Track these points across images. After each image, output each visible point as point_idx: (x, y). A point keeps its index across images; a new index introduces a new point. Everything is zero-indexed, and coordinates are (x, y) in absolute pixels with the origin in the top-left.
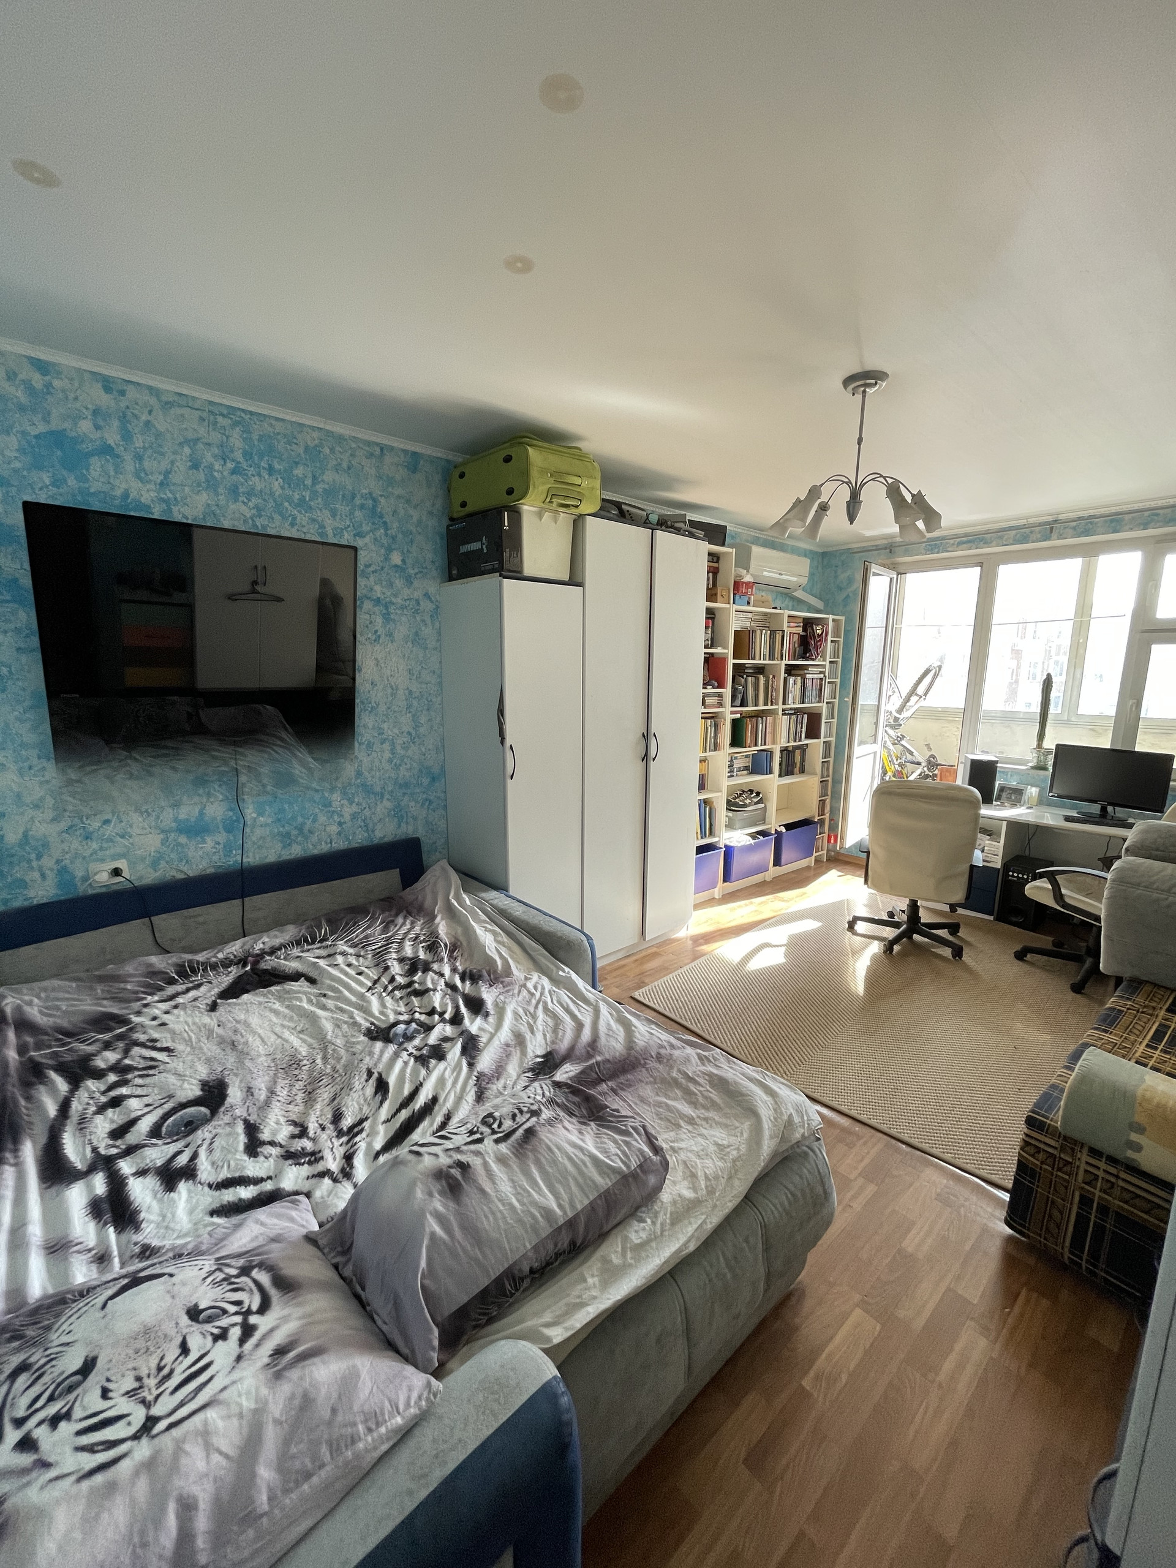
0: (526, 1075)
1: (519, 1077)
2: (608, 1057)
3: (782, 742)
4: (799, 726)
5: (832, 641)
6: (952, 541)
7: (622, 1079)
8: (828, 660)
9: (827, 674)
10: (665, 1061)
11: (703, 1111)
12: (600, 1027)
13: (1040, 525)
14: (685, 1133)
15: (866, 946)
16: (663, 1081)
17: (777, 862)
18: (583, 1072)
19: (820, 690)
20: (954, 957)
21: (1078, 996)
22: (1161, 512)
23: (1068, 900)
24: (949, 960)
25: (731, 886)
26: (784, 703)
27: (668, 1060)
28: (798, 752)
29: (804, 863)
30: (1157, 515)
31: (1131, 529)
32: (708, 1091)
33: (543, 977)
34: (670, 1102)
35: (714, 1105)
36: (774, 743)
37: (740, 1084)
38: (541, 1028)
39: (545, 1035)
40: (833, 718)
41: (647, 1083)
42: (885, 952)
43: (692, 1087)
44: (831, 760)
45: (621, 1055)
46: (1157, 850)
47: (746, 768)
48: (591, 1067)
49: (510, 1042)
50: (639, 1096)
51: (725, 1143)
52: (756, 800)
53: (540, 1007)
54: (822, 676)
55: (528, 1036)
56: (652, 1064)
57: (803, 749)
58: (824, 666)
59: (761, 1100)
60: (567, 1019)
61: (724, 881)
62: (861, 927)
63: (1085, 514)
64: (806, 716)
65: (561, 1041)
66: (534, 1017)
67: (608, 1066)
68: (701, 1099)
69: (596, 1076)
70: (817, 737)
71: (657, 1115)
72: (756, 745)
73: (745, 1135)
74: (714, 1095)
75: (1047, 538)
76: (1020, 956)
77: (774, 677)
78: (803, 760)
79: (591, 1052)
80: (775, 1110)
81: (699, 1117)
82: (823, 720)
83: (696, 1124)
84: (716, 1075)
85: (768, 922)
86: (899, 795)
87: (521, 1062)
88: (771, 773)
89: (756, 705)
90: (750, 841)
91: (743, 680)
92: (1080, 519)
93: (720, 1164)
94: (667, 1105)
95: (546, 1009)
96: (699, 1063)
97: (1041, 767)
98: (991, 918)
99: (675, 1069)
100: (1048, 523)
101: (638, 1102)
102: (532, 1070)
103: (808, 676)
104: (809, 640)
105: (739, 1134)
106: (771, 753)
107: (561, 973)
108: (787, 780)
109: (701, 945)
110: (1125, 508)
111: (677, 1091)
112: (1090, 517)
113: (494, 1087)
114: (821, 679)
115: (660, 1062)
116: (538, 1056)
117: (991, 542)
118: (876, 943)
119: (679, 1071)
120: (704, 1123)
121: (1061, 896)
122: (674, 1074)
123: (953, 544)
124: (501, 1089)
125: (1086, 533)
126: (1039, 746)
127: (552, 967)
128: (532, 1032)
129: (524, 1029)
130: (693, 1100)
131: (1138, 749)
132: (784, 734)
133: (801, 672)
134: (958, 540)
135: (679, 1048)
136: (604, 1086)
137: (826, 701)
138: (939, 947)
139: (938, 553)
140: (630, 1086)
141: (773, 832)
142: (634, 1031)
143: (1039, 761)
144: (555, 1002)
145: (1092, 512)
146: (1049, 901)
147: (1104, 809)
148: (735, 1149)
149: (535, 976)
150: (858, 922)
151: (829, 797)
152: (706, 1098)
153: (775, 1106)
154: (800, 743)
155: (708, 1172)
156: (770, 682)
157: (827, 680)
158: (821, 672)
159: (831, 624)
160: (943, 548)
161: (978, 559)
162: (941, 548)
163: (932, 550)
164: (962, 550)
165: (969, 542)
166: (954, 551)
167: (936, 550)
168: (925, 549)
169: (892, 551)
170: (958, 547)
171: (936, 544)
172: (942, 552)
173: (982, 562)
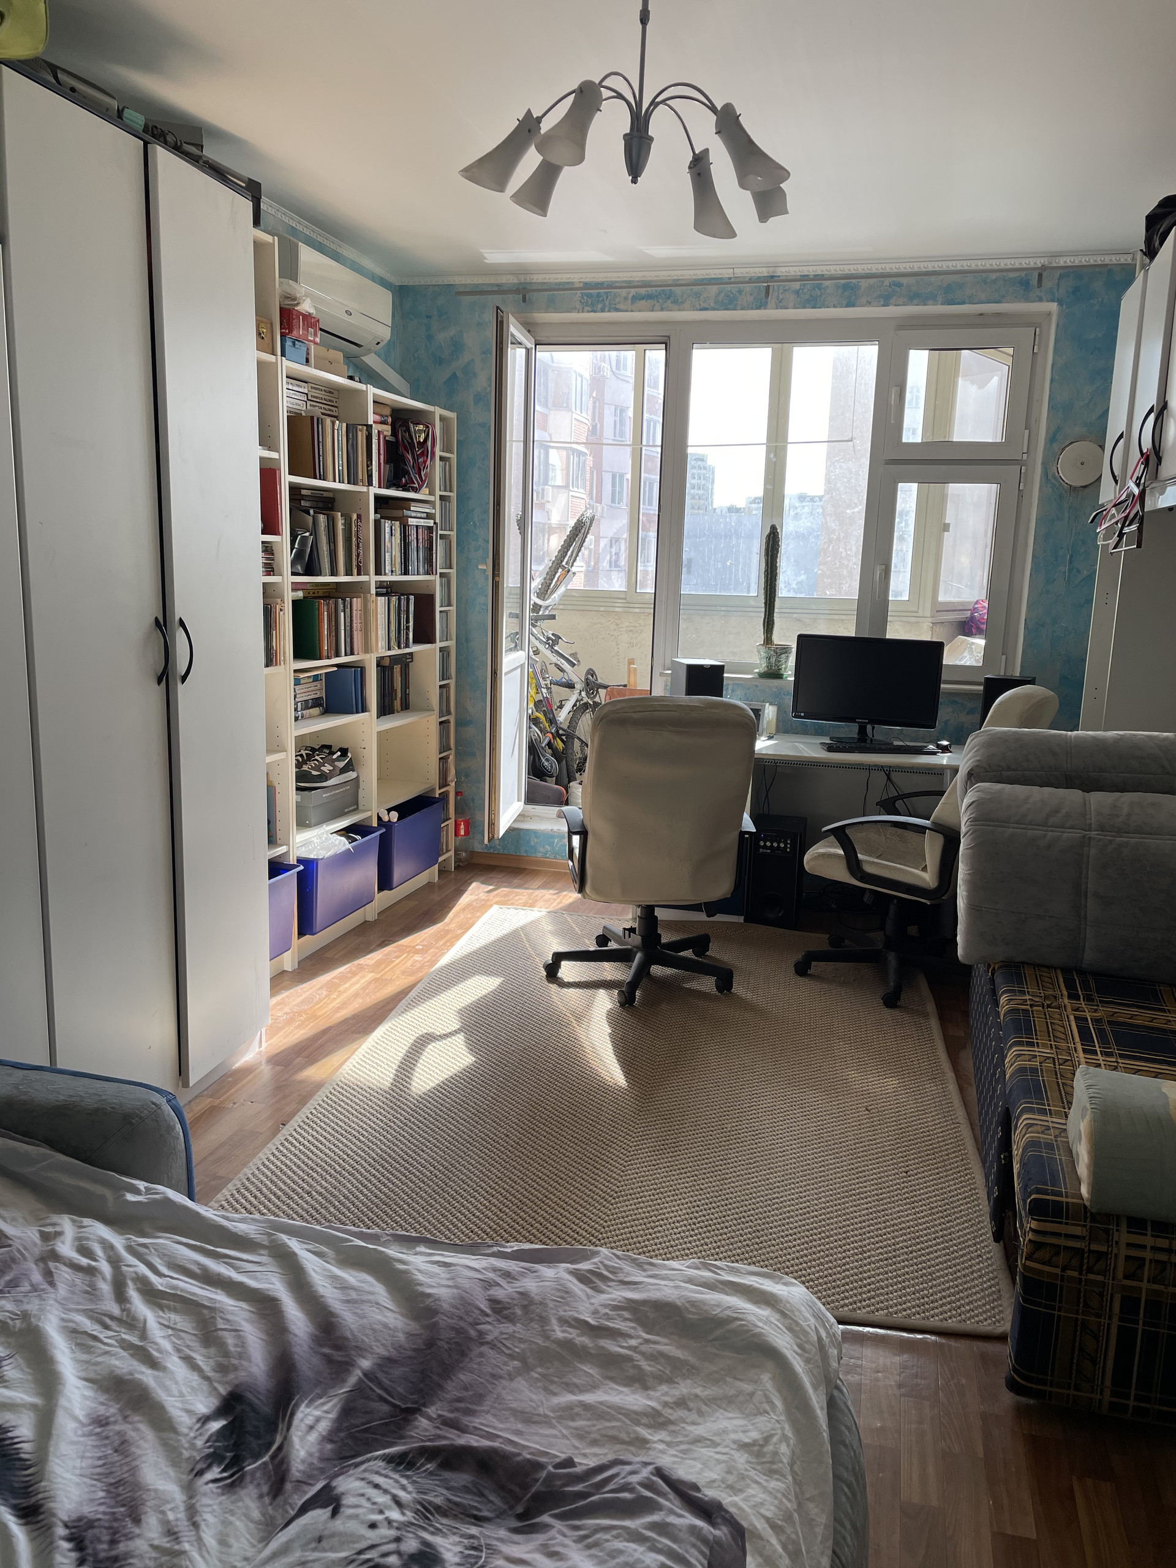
0: (209, 1476)
1: (190, 1490)
2: (382, 1351)
3: (381, 649)
4: (403, 616)
5: (441, 458)
6: (623, 292)
7: (452, 1389)
8: (438, 492)
9: (437, 520)
10: (519, 1312)
11: (664, 1388)
12: (322, 1291)
13: (751, 281)
14: (663, 1452)
15: (589, 1005)
16: (544, 1356)
17: (385, 882)
18: (347, 1411)
19: (431, 549)
20: (720, 989)
21: (896, 1012)
22: (904, 281)
23: (868, 869)
24: (715, 996)
25: (312, 942)
26: (378, 572)
27: (525, 1308)
28: (397, 669)
29: (423, 878)
30: (899, 285)
31: (869, 303)
32: (647, 1341)
33: (87, 1221)
34: (589, 1398)
35: (676, 1370)
36: (367, 649)
37: (703, 1302)
38: (166, 1345)
39: (188, 1360)
40: (449, 605)
41: (511, 1377)
42: (622, 1005)
43: (611, 1346)
44: (452, 682)
45: (409, 1335)
46: (1009, 768)
47: (316, 703)
48: (359, 1390)
49: (102, 1410)
50: (515, 1412)
51: (754, 1435)
52: (341, 764)
53: (133, 1294)
54: (431, 523)
55: (147, 1376)
56: (494, 1330)
57: (405, 662)
58: (431, 504)
59: (760, 1320)
60: (220, 1297)
61: (301, 934)
62: (568, 971)
63: (809, 270)
64: (412, 597)
65: (243, 1355)
66: (131, 1322)
67: (398, 1372)
68: (645, 1365)
69: (385, 1408)
70: (430, 640)
71: (581, 1437)
72: (337, 655)
73: (778, 1403)
74: (666, 1346)
75: (761, 305)
76: (802, 969)
77: (359, 517)
78: (406, 685)
79: (337, 1356)
80: (790, 1329)
81: (666, 1404)
82: (438, 609)
83: (671, 1422)
84: (644, 1302)
85: (413, 994)
86: (636, 723)
87: (172, 1452)
88: (364, 709)
89: (333, 573)
90: (342, 844)
91: (310, 519)
92: (804, 278)
93: (774, 1484)
94: (586, 1406)
95: (151, 1295)
96: (589, 1291)
97: (773, 674)
98: (741, 919)
99: (554, 1321)
100: (759, 280)
101: (520, 1426)
102: (213, 1458)
103: (409, 521)
104: (401, 450)
105: (767, 1407)
106: (360, 670)
107: (130, 1197)
108: (391, 723)
109: (302, 1068)
110: (861, 269)
111: (587, 1368)
112: (817, 277)
113: (140, 1545)
114: (430, 529)
115: (511, 1319)
116: (205, 1420)
117: (683, 302)
118: (602, 993)
119: (563, 1321)
120: (681, 1413)
121: (858, 862)
122: (559, 1333)
123: (626, 298)
124: (165, 1542)
125: (813, 302)
126: (768, 640)
127: (99, 1190)
128: (153, 1364)
129: (124, 1364)
130: (631, 1372)
131: (890, 635)
132: (382, 632)
133: (397, 513)
134: (633, 291)
135: (522, 1274)
136: (423, 1422)
137: (439, 571)
138: (693, 979)
139: (603, 311)
140: (480, 1398)
141: (375, 824)
142: (406, 1272)
143: (769, 665)
144: (164, 1270)
145: (819, 270)
146: (840, 874)
147: (862, 730)
148: (780, 1441)
149: (66, 1224)
150: (563, 963)
151: (453, 752)
152: (652, 1357)
153: (788, 1321)
154: (407, 650)
155: (769, 1514)
156: (354, 528)
157: (439, 531)
158: (428, 515)
159: (436, 423)
160: (610, 304)
161: (663, 331)
162: (607, 303)
163: (593, 305)
164: (640, 311)
165: (649, 297)
166: (627, 311)
167: (600, 306)
168: (581, 302)
169: (527, 299)
170: (632, 303)
171: (598, 295)
172: (609, 311)
173: (669, 337)
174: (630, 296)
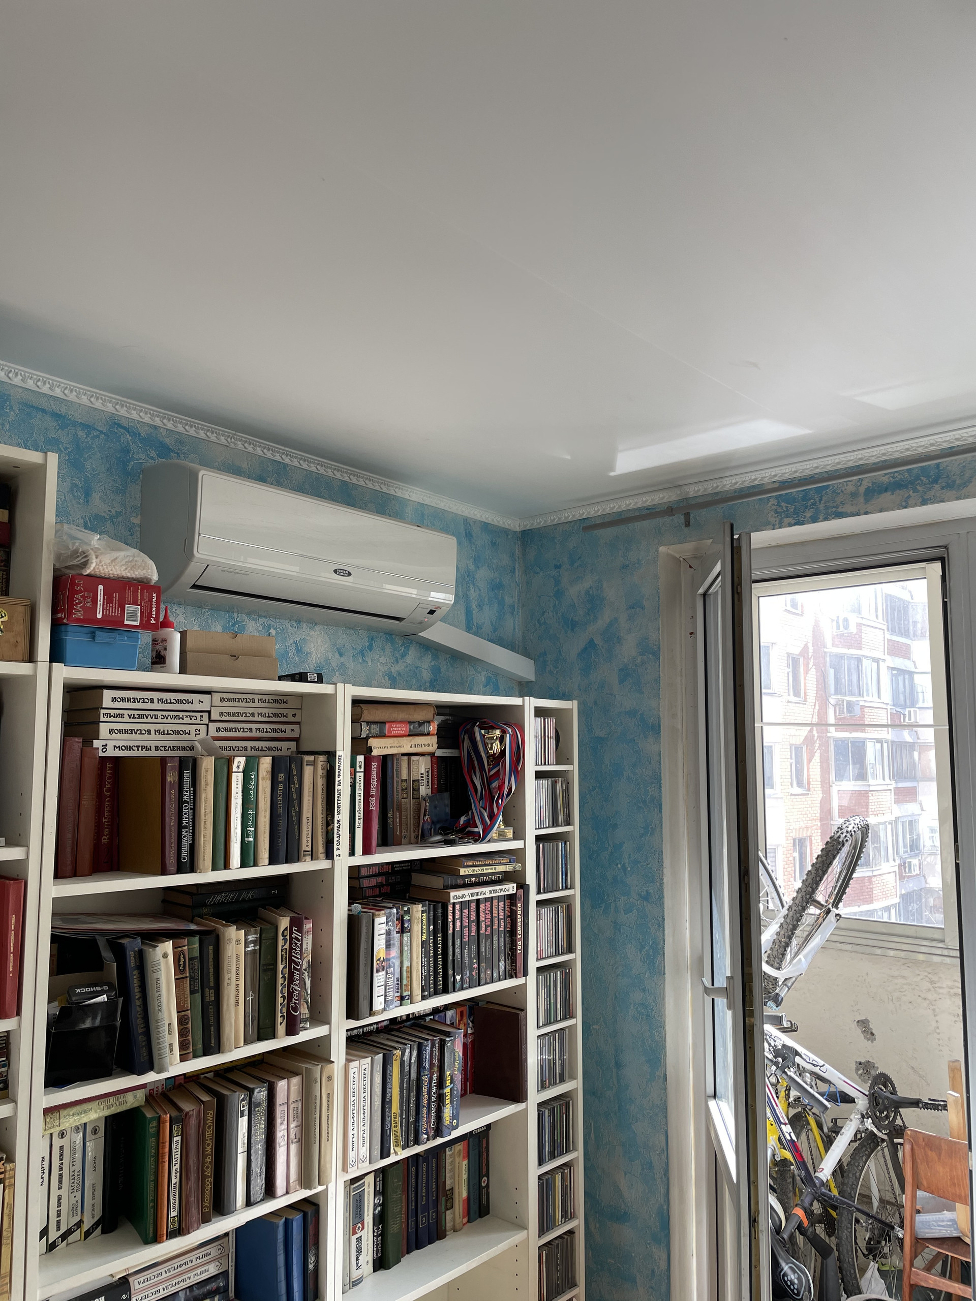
5: (539, 775)
8: (531, 832)
9: (531, 879)
19: (511, 934)
26: (352, 1012)
54: (511, 888)
58: (517, 855)
64: (455, 1034)
70: (517, 1093)
82: (532, 1032)
103: (456, 896)
104: (463, 773)
114: (509, 899)
117: (965, 484)
123: (854, 495)
137: (533, 964)
139: (814, 520)
157: (534, 897)
158: (505, 878)
159: (531, 724)
160: (827, 507)
161: (934, 539)
162: (821, 507)
163: (796, 513)
164: (881, 511)
165: (896, 485)
166: (858, 514)
167: (808, 514)
168: (776, 512)
169: (692, 521)
170: (867, 501)
171: (806, 496)
172: (826, 519)
173: (946, 547)
174: (862, 489)
